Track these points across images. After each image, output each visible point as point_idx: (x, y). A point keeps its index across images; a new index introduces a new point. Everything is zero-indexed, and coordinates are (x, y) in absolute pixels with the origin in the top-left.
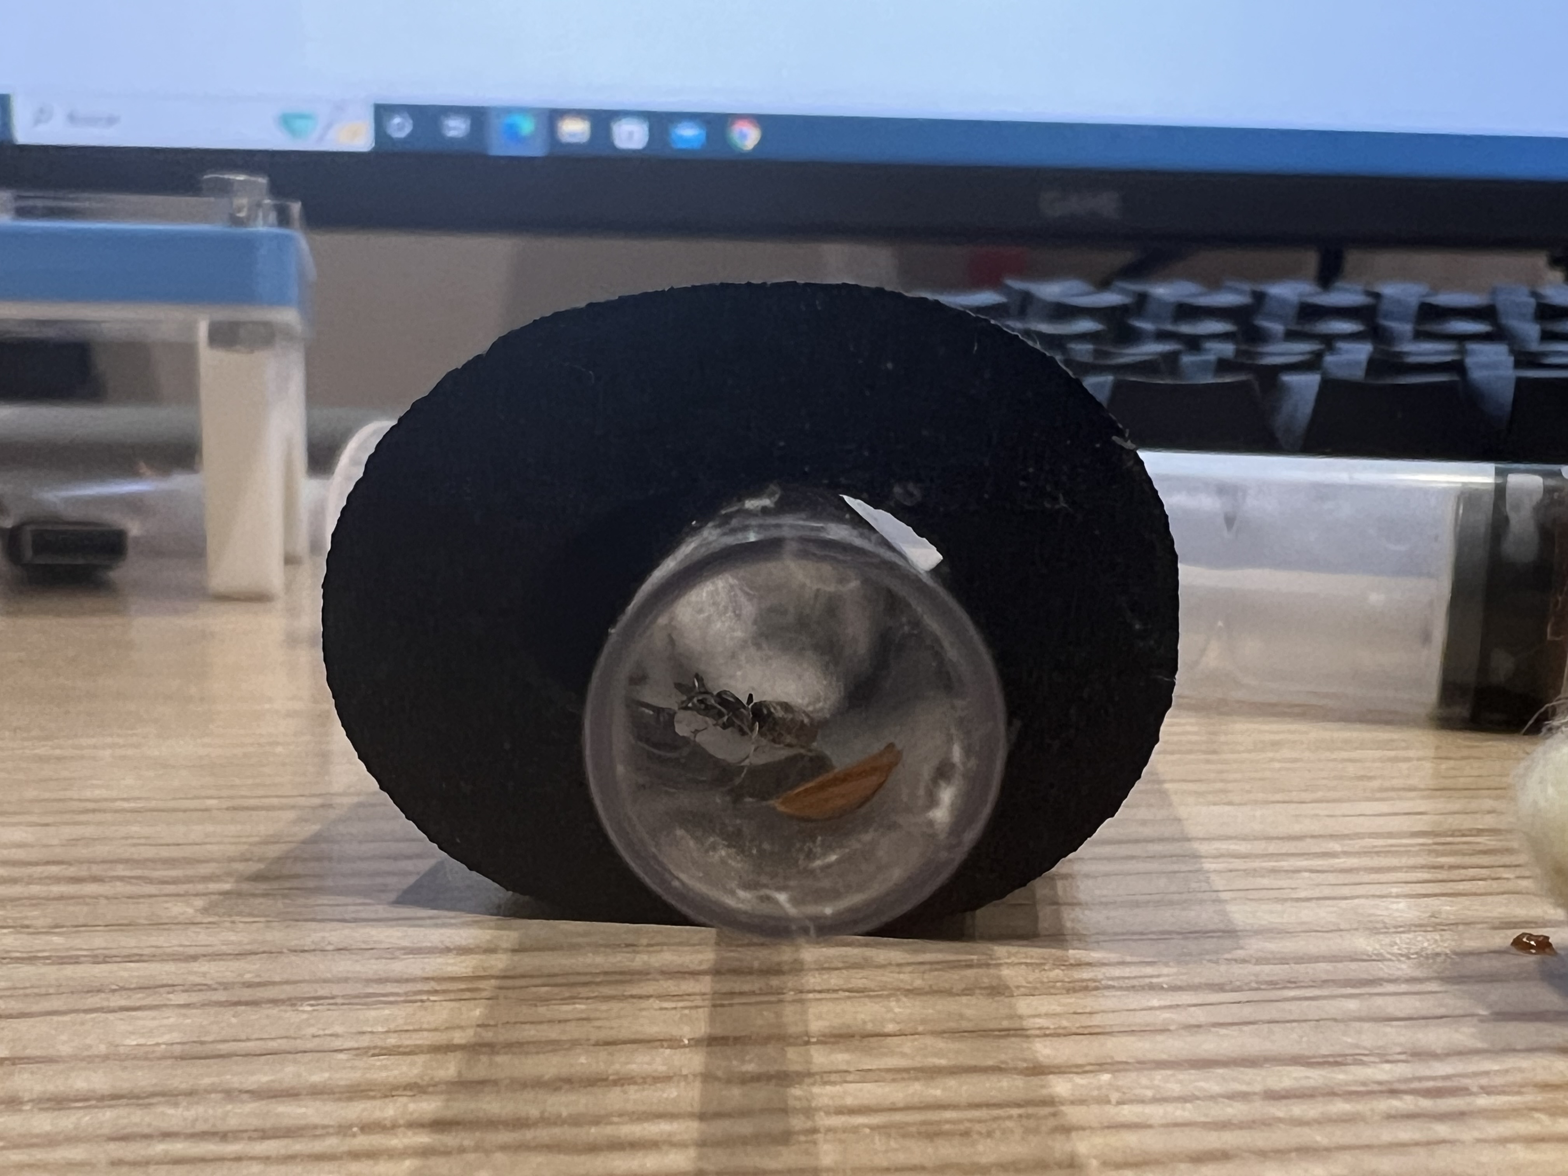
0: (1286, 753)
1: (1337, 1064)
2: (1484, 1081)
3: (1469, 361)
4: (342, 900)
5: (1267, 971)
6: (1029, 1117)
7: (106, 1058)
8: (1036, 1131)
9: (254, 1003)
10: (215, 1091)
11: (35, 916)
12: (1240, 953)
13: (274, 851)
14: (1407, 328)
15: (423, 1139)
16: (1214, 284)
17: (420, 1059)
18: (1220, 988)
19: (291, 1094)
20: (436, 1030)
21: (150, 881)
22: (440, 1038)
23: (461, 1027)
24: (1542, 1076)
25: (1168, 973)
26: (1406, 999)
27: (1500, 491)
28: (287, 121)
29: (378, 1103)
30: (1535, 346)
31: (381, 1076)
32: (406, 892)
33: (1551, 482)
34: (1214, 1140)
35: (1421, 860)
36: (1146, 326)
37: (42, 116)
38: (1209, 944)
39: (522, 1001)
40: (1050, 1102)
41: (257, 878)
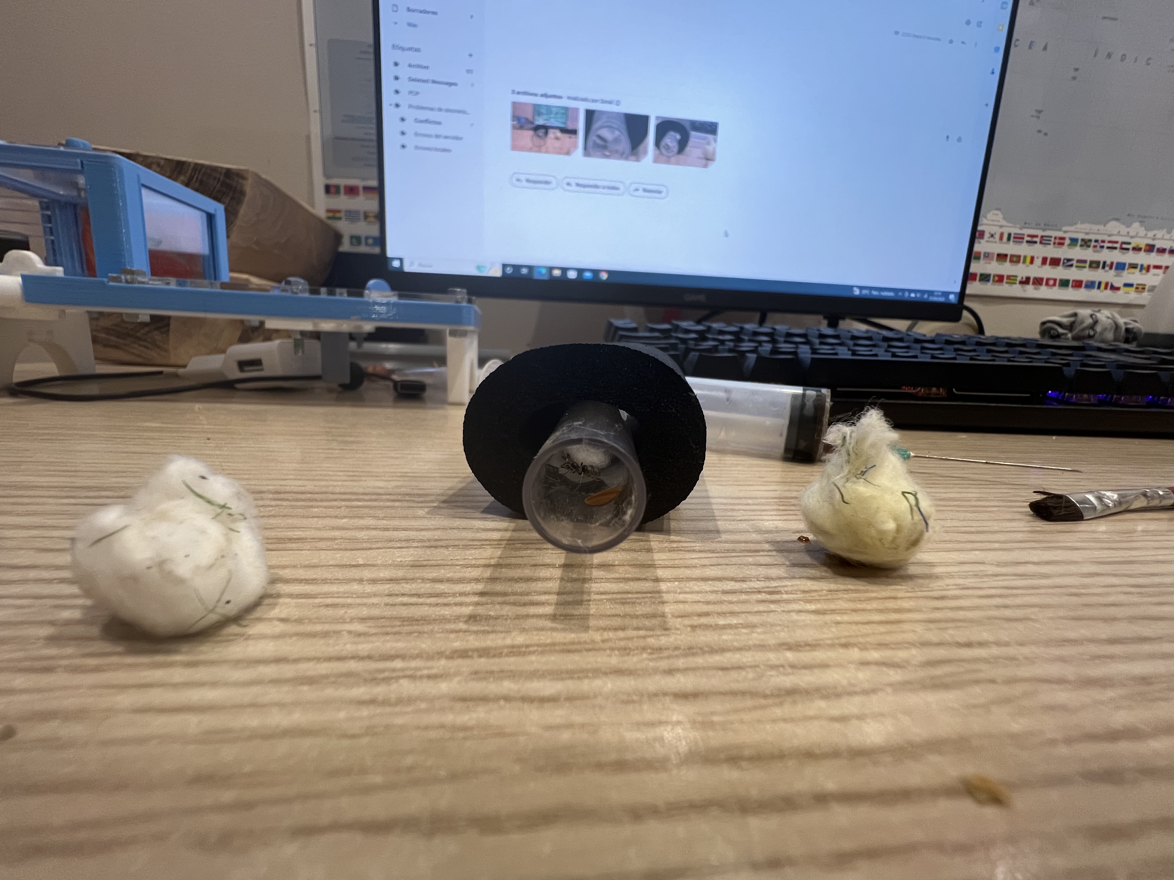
0: (739, 468)
1: (743, 581)
2: (786, 589)
3: (799, 350)
4: (467, 510)
5: (727, 546)
6: (652, 597)
7: (390, 565)
8: (654, 603)
9: (436, 547)
10: (419, 579)
11: (380, 513)
12: (720, 539)
13: (451, 492)
14: (782, 339)
15: (476, 599)
16: (730, 324)
17: (480, 569)
18: (713, 552)
19: (440, 581)
20: (486, 558)
21: (414, 501)
22: (487, 562)
23: (493, 558)
24: (802, 588)
25: (698, 546)
26: (766, 558)
27: (804, 395)
28: (479, 268)
29: (465, 585)
30: (817, 347)
31: (467, 575)
32: (486, 508)
33: (819, 393)
34: (706, 608)
35: (775, 507)
36: (710, 336)
37: (412, 264)
38: (712, 535)
39: (512, 549)
40: (659, 592)
41: (444, 502)
